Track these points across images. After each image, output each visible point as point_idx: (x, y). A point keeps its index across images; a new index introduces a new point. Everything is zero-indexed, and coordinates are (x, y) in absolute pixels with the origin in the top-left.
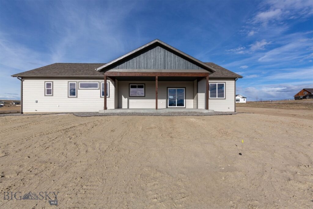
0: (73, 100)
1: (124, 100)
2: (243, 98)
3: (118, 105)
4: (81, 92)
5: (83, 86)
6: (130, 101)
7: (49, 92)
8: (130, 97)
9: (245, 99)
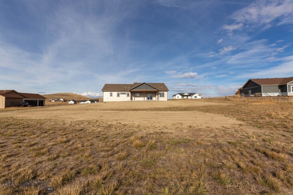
0: (118, 98)
1: (133, 98)
2: (199, 95)
3: (132, 99)
4: (121, 95)
5: (122, 93)
6: (135, 98)
7: (111, 95)
8: (135, 97)
9: (201, 96)
